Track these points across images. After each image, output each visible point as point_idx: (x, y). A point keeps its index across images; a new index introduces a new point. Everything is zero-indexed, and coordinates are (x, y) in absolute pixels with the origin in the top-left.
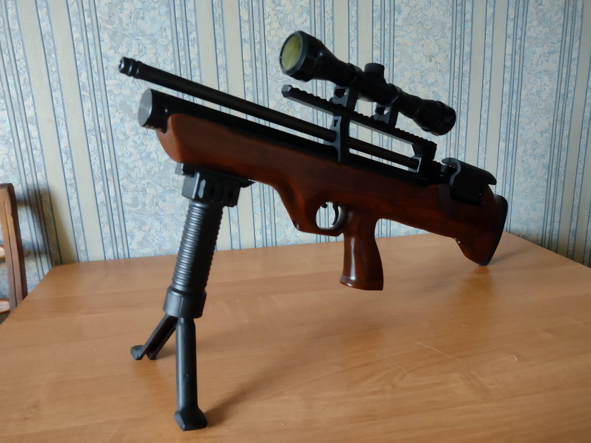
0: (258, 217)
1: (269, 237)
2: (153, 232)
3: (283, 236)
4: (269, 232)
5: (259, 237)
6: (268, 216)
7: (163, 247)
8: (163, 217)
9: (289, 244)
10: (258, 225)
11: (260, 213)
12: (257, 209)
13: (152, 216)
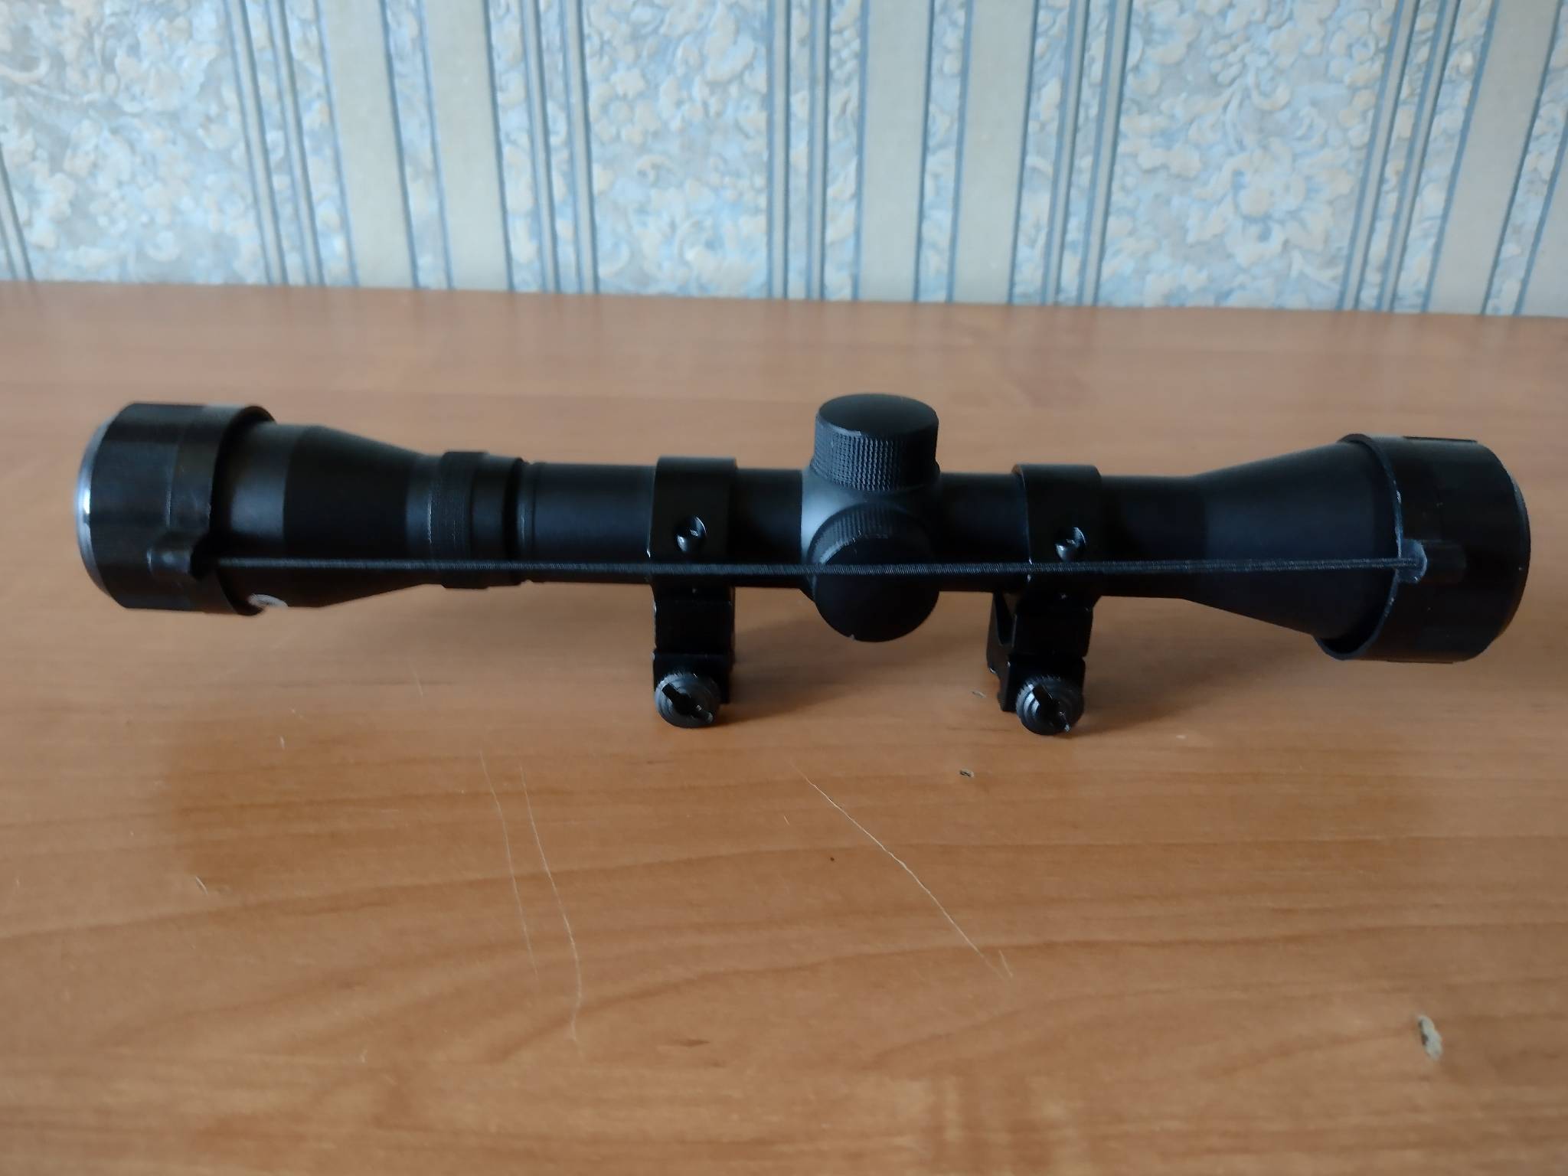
0: (517, 156)
1: (566, 253)
2: (103, 182)
3: (625, 252)
4: (564, 227)
5: (524, 248)
6: (559, 158)
7: (151, 252)
8: (136, 122)
9: (652, 290)
10: (519, 195)
11: (524, 140)
12: (514, 121)
13: (92, 113)
